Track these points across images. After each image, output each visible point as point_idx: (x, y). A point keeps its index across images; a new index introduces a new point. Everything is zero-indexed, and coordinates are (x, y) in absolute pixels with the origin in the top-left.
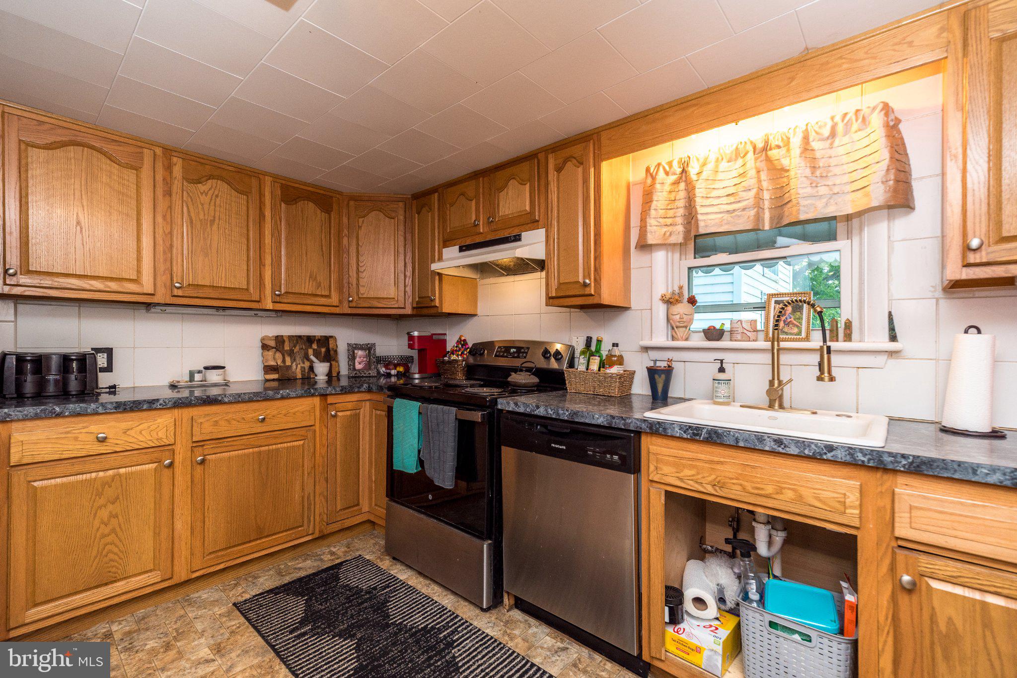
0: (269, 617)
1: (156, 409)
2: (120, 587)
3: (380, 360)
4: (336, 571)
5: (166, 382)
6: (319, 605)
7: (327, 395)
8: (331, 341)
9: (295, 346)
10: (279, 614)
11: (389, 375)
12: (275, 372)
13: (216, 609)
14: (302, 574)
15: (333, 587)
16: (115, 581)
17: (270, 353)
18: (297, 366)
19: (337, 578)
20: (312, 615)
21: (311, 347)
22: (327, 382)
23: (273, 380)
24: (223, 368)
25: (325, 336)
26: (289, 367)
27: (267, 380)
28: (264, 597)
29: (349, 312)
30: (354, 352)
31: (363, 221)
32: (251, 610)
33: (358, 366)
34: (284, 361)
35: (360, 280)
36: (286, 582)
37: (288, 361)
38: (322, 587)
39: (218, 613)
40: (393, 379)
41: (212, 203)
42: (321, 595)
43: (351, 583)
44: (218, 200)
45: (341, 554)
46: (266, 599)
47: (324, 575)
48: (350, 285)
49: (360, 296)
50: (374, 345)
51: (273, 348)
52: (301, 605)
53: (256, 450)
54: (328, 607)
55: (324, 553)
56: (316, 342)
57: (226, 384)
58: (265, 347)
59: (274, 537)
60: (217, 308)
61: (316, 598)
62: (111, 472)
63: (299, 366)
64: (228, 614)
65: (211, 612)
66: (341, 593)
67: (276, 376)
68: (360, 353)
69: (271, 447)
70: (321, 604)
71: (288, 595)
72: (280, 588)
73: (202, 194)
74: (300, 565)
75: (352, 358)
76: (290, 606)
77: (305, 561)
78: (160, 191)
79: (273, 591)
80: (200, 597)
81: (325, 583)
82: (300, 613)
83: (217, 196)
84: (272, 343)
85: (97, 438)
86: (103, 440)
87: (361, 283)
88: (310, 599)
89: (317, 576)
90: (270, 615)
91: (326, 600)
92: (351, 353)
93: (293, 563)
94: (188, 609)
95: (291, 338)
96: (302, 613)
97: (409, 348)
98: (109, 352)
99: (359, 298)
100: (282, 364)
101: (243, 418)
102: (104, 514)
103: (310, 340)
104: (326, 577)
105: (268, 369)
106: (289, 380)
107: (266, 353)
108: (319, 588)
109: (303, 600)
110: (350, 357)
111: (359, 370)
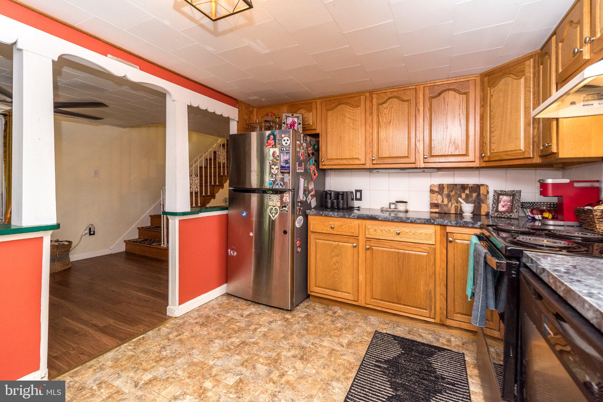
0: (379, 347)
1: (351, 218)
2: (339, 294)
3: (523, 205)
4: (436, 351)
5: (379, 207)
6: (404, 360)
7: (446, 226)
8: (482, 189)
9: (452, 191)
10: (383, 349)
11: (534, 220)
12: (437, 208)
13: (369, 328)
14: (419, 340)
15: (423, 358)
16: (338, 291)
17: (435, 195)
18: (452, 205)
19: (431, 354)
20: (395, 362)
21: (464, 192)
22: (472, 218)
23: (436, 213)
24: (406, 202)
25: (477, 185)
26: (447, 205)
27: (432, 213)
28: (388, 336)
29: (484, 165)
30: (498, 197)
31: (494, 90)
32: (377, 338)
33: (501, 209)
34: (443, 201)
35: (492, 138)
36: (407, 338)
37: (446, 201)
38: (417, 353)
39: (367, 330)
40: (537, 223)
41: (390, 112)
42: (411, 356)
43: (435, 364)
44: (393, 109)
45: (453, 344)
46: (388, 338)
47: (427, 348)
48: (484, 144)
49: (492, 152)
50: (520, 192)
51: (437, 192)
52: (397, 353)
53: (397, 250)
54: (406, 365)
55: (444, 337)
56: (468, 189)
57: (407, 212)
58: (432, 191)
59: (409, 308)
60: (401, 169)
61: (408, 356)
62: (337, 243)
63: (453, 205)
64: (369, 333)
65: (366, 328)
66: (422, 364)
67: (437, 210)
68: (505, 198)
69: (405, 251)
70: (405, 361)
71: (398, 344)
72: (400, 338)
73: (385, 108)
74: (423, 335)
75: (497, 201)
76: (392, 350)
77: (429, 334)
78: (368, 114)
79: (395, 337)
80: (370, 319)
81: (422, 353)
82: (392, 356)
83: (392, 108)
84: (436, 189)
85: (331, 227)
86: (332, 228)
87: (492, 141)
88: (404, 354)
89: (423, 346)
90: (380, 346)
91: (410, 361)
92: (496, 198)
93: (422, 331)
94: (362, 321)
95: (449, 186)
96: (392, 357)
97: (541, 195)
98: (360, 191)
99: (491, 153)
100: (441, 203)
101: (389, 230)
102: (334, 259)
103: (463, 187)
104: (427, 350)
105: (434, 205)
106: (445, 213)
107: (433, 195)
108: (415, 352)
109: (400, 352)
110: (495, 201)
111: (501, 212)
